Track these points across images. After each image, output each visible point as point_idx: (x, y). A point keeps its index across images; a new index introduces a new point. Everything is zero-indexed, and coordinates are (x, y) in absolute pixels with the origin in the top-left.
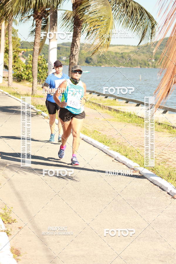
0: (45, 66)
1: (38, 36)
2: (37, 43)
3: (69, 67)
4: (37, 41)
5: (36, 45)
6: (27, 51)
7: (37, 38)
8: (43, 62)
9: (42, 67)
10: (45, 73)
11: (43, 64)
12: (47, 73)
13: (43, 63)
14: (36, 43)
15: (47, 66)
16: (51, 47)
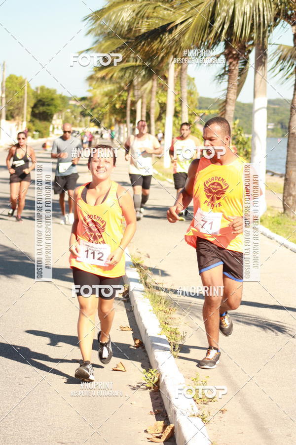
0: (241, 140)
1: (232, 88)
2: (231, 101)
3: (288, 141)
4: (230, 98)
5: (229, 104)
6: (210, 113)
7: (231, 92)
8: (239, 132)
9: (237, 140)
10: (241, 150)
11: (238, 136)
12: (245, 150)
13: (237, 134)
14: (228, 100)
15: (245, 140)
16: (256, 107)
